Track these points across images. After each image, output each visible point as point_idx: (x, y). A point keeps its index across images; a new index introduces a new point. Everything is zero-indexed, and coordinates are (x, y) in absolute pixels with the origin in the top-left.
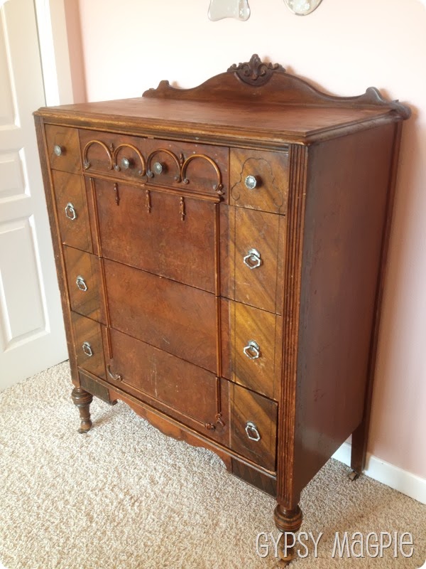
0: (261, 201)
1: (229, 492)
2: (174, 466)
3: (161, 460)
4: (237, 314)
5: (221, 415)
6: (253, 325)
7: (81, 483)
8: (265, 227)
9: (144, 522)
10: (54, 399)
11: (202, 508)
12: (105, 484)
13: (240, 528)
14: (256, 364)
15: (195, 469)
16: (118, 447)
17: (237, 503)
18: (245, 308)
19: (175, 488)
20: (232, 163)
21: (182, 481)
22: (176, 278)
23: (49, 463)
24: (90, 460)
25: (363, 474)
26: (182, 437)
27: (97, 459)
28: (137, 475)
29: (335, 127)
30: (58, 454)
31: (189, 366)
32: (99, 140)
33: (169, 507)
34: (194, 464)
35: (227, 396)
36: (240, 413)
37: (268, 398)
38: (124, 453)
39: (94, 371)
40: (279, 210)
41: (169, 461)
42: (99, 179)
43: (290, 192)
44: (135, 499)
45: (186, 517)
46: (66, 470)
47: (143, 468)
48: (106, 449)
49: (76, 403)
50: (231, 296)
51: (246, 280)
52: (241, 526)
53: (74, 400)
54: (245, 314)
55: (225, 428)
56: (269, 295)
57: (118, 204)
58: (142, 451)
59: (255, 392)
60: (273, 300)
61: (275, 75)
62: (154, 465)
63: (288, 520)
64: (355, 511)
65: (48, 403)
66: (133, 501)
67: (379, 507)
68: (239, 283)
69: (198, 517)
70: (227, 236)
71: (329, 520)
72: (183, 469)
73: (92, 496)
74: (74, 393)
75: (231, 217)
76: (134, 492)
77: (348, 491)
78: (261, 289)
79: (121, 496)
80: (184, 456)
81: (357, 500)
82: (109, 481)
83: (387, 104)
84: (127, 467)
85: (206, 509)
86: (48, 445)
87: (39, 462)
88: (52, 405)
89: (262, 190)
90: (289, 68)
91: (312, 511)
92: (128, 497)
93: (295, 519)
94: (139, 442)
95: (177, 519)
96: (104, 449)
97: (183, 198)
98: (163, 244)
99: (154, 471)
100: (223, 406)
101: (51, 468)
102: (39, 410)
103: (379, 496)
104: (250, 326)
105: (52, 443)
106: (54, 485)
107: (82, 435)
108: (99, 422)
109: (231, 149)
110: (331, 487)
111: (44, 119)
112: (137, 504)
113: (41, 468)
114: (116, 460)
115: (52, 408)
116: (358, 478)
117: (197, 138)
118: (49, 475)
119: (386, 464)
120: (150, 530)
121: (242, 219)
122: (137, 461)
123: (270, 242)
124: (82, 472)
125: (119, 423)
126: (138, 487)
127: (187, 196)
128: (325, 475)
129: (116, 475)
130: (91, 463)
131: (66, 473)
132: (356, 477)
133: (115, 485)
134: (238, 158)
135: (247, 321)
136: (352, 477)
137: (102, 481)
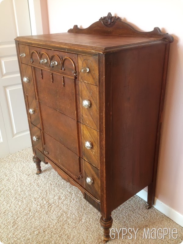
0: (90, 79)
1: (90, 207)
2: (70, 193)
3: (65, 190)
4: (84, 130)
5: (81, 173)
6: (90, 135)
7: (31, 195)
8: (92, 91)
9: (51, 215)
10: (30, 159)
11: (77, 212)
12: (40, 197)
13: (90, 223)
14: (91, 152)
15: (78, 195)
16: (49, 182)
17: (92, 212)
18: (86, 127)
19: (68, 202)
20: (79, 61)
21: (72, 200)
22: (63, 112)
23: (21, 185)
24: (37, 186)
25: (153, 207)
26: (68, 181)
27: (40, 186)
28: (54, 195)
29: (124, 46)
30: (25, 182)
31: (69, 151)
32: (35, 51)
33: (63, 210)
34: (79, 193)
35: (83, 166)
36: (87, 173)
37: (96, 168)
38: (51, 185)
39: (40, 149)
40: (96, 84)
41: (69, 190)
42: (36, 67)
43: (99, 75)
44: (50, 204)
45: (69, 215)
46: (26, 189)
47: (57, 192)
48: (45, 182)
49: (34, 162)
50: (81, 121)
51: (86, 115)
52: (91, 222)
53: (34, 160)
54: (87, 130)
55: (82, 179)
56: (95, 123)
57: (42, 79)
58: (59, 185)
59: (91, 165)
60: (96, 124)
61: (117, 22)
62: (62, 191)
63: (105, 223)
64: (144, 223)
65: (28, 161)
66: (49, 205)
67: (156, 223)
68: (84, 116)
69: (74, 215)
70: (79, 94)
71: (131, 225)
72: (74, 194)
73: (34, 201)
74: (34, 158)
75: (80, 86)
76: (51, 202)
77: (143, 214)
78: (92, 119)
79: (45, 202)
80: (76, 189)
81: (146, 218)
82: (42, 196)
83: (162, 35)
84: (51, 191)
85: (78, 213)
86: (22, 178)
87: (17, 184)
88: (29, 161)
89: (90, 74)
90: (125, 19)
91: (124, 220)
92: (48, 203)
93: (108, 223)
94: (59, 181)
95: (65, 215)
96: (44, 182)
97: (63, 77)
98: (58, 97)
99: (61, 194)
100: (82, 170)
101: (21, 187)
102: (23, 163)
103: (157, 218)
104: (89, 135)
105: (24, 177)
106: (20, 195)
107: (37, 175)
108: (45, 171)
109: (78, 55)
110: (136, 211)
111: (18, 42)
112: (50, 207)
113: (17, 187)
114: (47, 187)
115: (29, 163)
116: (150, 208)
117: (66, 50)
118: (19, 190)
119: (163, 203)
120: (53, 218)
121: (84, 87)
122: (56, 189)
123: (94, 98)
124: (33, 190)
125: (53, 172)
126: (53, 200)
127: (64, 76)
128: (135, 205)
129: (45, 193)
130: (37, 187)
131: (26, 190)
132: (149, 208)
133: (44, 198)
134: (81, 59)
135: (87, 133)
136: (147, 208)
137: (39, 195)
